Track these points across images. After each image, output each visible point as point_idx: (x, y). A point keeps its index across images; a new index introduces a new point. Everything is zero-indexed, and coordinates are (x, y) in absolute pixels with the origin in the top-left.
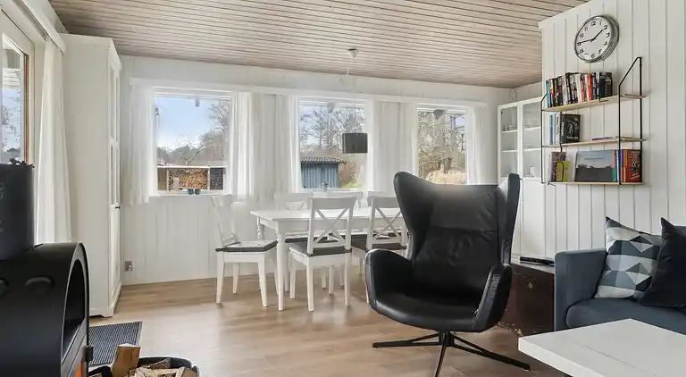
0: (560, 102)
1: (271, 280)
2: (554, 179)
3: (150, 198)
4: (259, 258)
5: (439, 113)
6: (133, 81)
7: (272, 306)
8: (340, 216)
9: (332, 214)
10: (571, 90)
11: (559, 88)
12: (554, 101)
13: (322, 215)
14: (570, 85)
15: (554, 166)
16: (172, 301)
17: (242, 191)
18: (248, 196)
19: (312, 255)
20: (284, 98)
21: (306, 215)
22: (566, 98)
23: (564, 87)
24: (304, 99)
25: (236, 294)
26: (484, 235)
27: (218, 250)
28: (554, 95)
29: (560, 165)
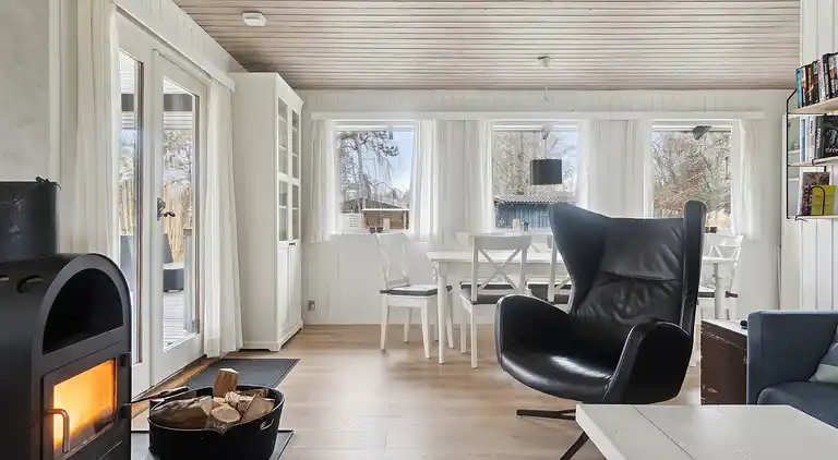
0: (816, 98)
1: (433, 329)
2: (807, 212)
3: (332, 236)
4: (422, 302)
5: (699, 131)
6: (315, 116)
7: (434, 359)
8: (510, 259)
9: (502, 256)
10: (830, 79)
11: (815, 77)
12: (807, 97)
13: (486, 256)
14: (829, 71)
15: (808, 192)
16: (342, 343)
17: (425, 230)
18: (431, 234)
19: (474, 303)
20: (475, 124)
21: (468, 256)
22: (823, 93)
23: (821, 77)
24: (496, 123)
25: (408, 342)
26: (666, 286)
27: (382, 292)
28: (807, 89)
29: (817, 192)
